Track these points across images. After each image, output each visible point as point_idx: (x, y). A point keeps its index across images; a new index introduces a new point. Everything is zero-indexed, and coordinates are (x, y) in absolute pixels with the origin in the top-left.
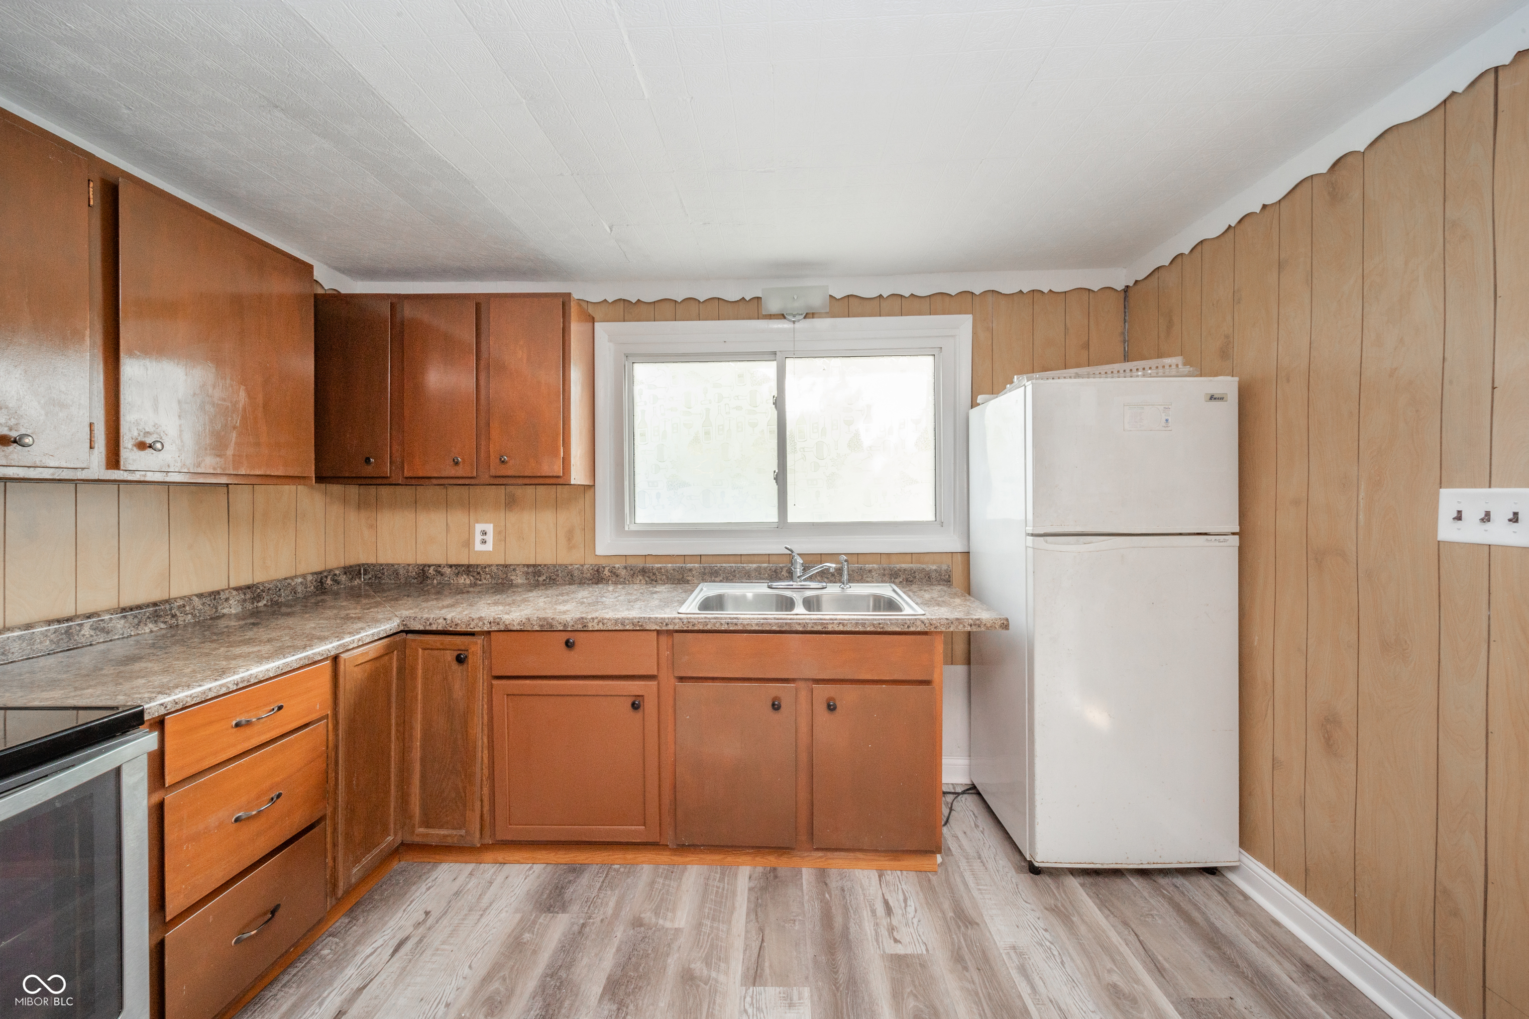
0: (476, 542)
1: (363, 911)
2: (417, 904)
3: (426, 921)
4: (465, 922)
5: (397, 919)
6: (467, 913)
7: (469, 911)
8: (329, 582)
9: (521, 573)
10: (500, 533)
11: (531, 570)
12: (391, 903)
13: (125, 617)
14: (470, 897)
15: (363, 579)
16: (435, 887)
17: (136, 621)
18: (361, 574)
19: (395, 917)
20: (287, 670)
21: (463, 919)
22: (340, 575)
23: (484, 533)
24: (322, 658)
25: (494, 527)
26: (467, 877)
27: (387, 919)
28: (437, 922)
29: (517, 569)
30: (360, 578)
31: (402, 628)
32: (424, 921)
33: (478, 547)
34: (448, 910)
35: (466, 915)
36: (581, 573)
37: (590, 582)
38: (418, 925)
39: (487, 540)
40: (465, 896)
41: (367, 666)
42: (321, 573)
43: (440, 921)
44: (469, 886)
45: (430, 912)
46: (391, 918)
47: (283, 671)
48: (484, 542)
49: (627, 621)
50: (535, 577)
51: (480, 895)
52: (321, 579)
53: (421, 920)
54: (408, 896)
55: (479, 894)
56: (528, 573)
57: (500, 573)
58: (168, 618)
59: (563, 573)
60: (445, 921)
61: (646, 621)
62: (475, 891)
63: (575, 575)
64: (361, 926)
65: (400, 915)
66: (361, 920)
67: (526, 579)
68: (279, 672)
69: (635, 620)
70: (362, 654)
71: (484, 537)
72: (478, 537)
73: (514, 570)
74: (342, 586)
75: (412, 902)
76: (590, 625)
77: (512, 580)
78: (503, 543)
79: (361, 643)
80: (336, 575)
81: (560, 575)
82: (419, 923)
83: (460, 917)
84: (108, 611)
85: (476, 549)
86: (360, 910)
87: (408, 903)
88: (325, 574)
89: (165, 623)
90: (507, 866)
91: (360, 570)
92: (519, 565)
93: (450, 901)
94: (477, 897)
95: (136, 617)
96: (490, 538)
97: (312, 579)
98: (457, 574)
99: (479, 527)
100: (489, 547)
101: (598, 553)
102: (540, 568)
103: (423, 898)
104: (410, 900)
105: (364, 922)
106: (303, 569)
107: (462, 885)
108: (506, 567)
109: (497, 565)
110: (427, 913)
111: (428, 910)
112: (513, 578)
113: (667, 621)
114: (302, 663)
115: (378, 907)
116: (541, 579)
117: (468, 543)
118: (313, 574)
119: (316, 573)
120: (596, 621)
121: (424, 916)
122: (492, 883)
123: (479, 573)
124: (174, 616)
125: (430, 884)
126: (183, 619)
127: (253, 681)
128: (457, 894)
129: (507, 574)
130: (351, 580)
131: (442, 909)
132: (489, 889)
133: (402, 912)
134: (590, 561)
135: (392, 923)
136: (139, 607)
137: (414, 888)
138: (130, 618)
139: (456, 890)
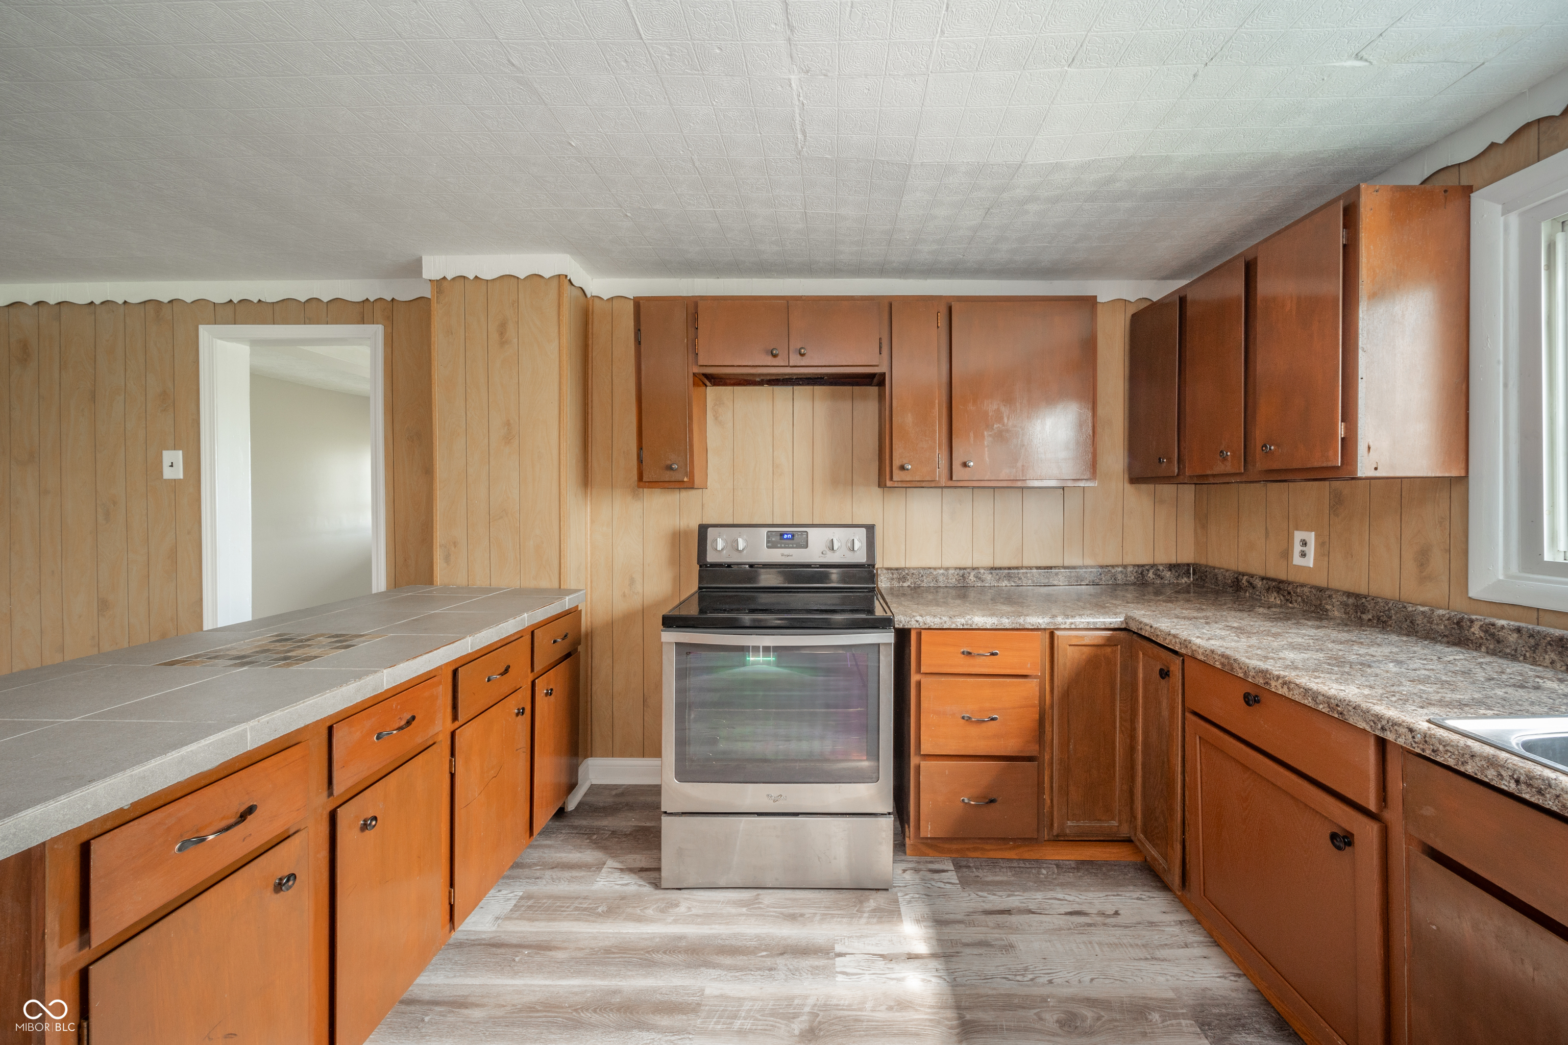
0: (1294, 553)
1: (1087, 870)
2: (1119, 901)
3: (1110, 917)
4: (1130, 949)
5: (1096, 896)
6: (1139, 944)
7: (1143, 945)
8: (1151, 575)
9: (1338, 603)
10: (1323, 544)
11: (1351, 601)
12: (1106, 881)
13: (991, 573)
14: (1157, 937)
15: (1192, 579)
16: (1144, 902)
17: (997, 577)
18: (1190, 573)
19: (1096, 893)
20: (1000, 627)
21: (1131, 946)
22: (1163, 570)
23: (1304, 543)
24: (1033, 627)
25: (1316, 535)
26: (1174, 921)
27: (1092, 889)
28: (1114, 926)
29: (1334, 596)
30: (1189, 577)
31: (1123, 626)
32: (1109, 916)
33: (1297, 560)
34: (1131, 927)
35: (1137, 945)
36: (1429, 622)
37: (1445, 639)
38: (1102, 914)
39: (1307, 553)
40: (1155, 932)
41: (1085, 649)
42: (1143, 566)
43: (1116, 928)
44: (1167, 929)
45: (1119, 914)
46: (1094, 891)
47: (998, 627)
48: (1303, 555)
49: (1320, 698)
50: (1357, 612)
51: (1166, 945)
52: (1142, 571)
53: (1107, 913)
54: (1121, 889)
55: (1166, 942)
56: (1346, 605)
57: (1313, 597)
58: (1016, 580)
59: (1398, 615)
60: (1119, 932)
61: (1350, 708)
62: (1166, 937)
63: (1418, 622)
64: (1075, 877)
65: (1101, 896)
66: (1079, 874)
67: (1345, 613)
68: (994, 627)
69: (1332, 701)
70: (1077, 637)
71: (1304, 549)
72: (1297, 548)
73: (1330, 597)
74: (1166, 582)
75: (1118, 895)
76: (1273, 683)
77: (1327, 610)
78: (1326, 559)
79: (1073, 626)
80: (1159, 570)
81: (1394, 617)
82: (1103, 914)
83: (1131, 941)
84: (984, 568)
85: (1295, 562)
86: (1087, 867)
87: (1115, 893)
88: (1147, 567)
89: (1015, 582)
90: (1216, 949)
91: (1189, 570)
92: (1338, 591)
93: (1140, 924)
94: (1162, 943)
95: (997, 574)
96: (1311, 550)
97: (1133, 571)
98: (1268, 590)
99: (1298, 536)
100: (1310, 562)
101: (1472, 594)
102: (1364, 600)
103: (1127, 901)
104: (1120, 893)
105: (1081, 876)
106: (1130, 560)
107: (1165, 922)
108: (1320, 591)
109: (1312, 587)
110: (1117, 913)
111: (1120, 912)
112: (1328, 607)
113: (1384, 722)
114: (1014, 626)
115: (1097, 876)
116: (1365, 617)
117: (1286, 554)
118: (1134, 566)
119: (1138, 566)
120: (1280, 681)
121: (1113, 912)
122: (1188, 947)
123: (1289, 593)
124: (1020, 579)
125: (1143, 897)
126: (1026, 582)
127: (974, 627)
128: (1152, 924)
129: (1321, 601)
130: (1177, 577)
131: (1128, 922)
132: (1179, 948)
133: (1104, 895)
134: (1459, 606)
135: (1091, 895)
136: (1000, 569)
137: (1131, 888)
138: (994, 574)
139: (1155, 920)
